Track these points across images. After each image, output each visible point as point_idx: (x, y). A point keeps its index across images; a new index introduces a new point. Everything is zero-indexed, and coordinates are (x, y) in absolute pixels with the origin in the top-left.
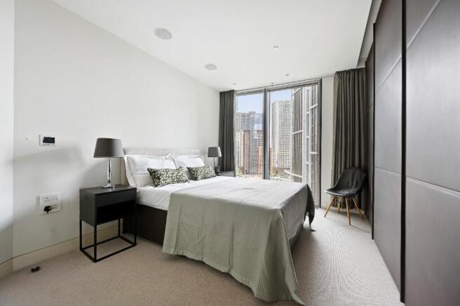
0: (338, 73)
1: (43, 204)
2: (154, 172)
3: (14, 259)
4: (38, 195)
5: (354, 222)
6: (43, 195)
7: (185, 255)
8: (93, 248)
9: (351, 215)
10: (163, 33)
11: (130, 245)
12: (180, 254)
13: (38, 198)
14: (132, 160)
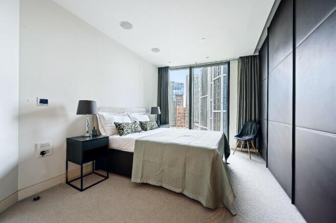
0: (241, 58)
1: (40, 150)
2: (119, 125)
3: (19, 192)
4: (36, 143)
5: (253, 157)
6: (40, 143)
7: (148, 183)
8: (80, 180)
9: (251, 153)
10: (126, 25)
11: (104, 178)
12: (145, 182)
13: (36, 145)
14: (102, 116)
